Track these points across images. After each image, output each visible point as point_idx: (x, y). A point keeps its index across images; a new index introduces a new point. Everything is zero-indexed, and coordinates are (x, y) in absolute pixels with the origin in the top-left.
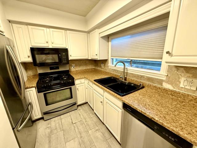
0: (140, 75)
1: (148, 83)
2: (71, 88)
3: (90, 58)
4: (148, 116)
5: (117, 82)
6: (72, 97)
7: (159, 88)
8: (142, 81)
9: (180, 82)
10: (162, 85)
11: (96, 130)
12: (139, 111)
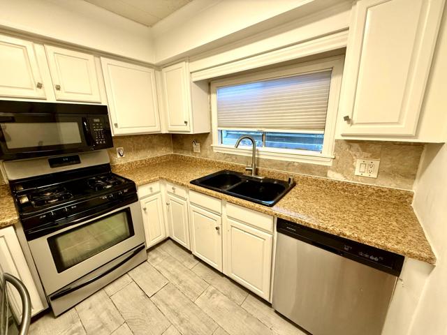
0: (287, 162)
1: (301, 175)
2: (129, 208)
3: (164, 131)
4: (331, 233)
5: (240, 180)
6: (132, 233)
7: (323, 181)
8: (290, 173)
9: (354, 168)
10: (326, 176)
11: (212, 294)
12: (313, 227)
